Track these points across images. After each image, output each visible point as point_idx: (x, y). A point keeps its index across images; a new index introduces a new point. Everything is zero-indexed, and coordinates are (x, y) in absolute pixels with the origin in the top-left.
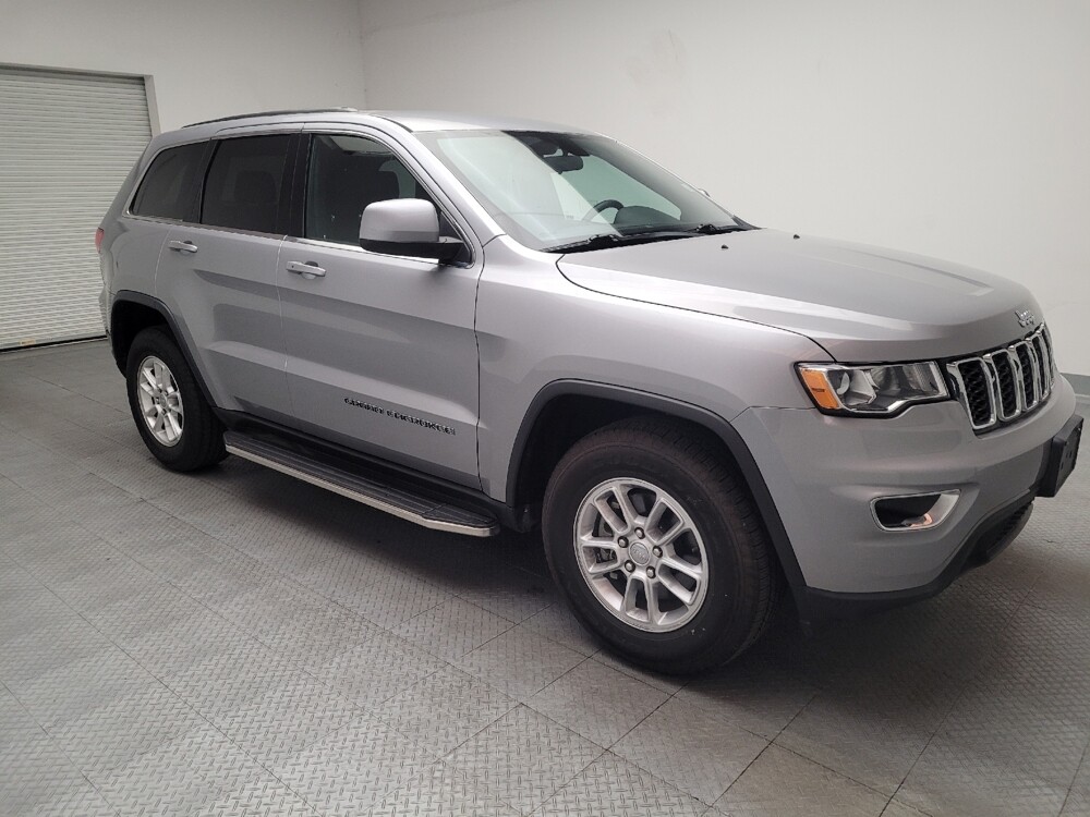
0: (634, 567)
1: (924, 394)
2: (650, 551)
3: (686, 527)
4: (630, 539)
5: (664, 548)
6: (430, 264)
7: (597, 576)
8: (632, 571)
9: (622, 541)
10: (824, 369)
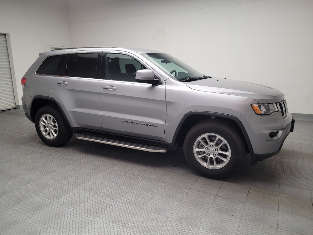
0: (210, 154)
1: (273, 110)
2: (215, 150)
3: (225, 143)
4: (209, 148)
5: (218, 149)
6: (149, 85)
7: (199, 158)
8: (209, 156)
9: (207, 148)
10: (257, 105)
